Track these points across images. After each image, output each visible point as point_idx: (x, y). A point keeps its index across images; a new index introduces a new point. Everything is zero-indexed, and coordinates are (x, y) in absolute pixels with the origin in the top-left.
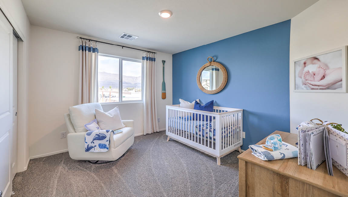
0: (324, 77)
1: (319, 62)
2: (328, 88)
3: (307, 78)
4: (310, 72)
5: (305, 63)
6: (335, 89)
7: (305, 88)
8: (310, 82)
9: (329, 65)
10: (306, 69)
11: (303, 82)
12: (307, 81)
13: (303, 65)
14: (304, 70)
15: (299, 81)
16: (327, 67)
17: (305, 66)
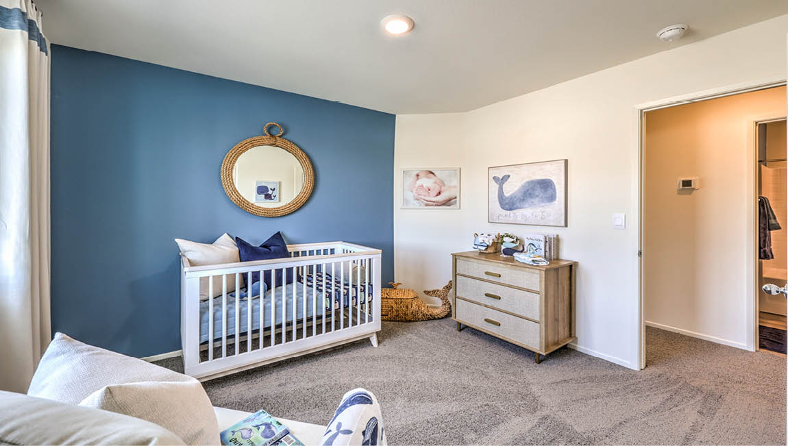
0: (439, 193)
1: (435, 178)
2: (444, 204)
3: (420, 193)
4: (424, 185)
5: (418, 175)
6: (450, 205)
7: (418, 205)
8: (423, 197)
9: (446, 182)
10: (419, 183)
11: (414, 196)
12: (421, 196)
13: (415, 177)
14: (415, 183)
15: (410, 196)
16: (442, 183)
17: (418, 179)
